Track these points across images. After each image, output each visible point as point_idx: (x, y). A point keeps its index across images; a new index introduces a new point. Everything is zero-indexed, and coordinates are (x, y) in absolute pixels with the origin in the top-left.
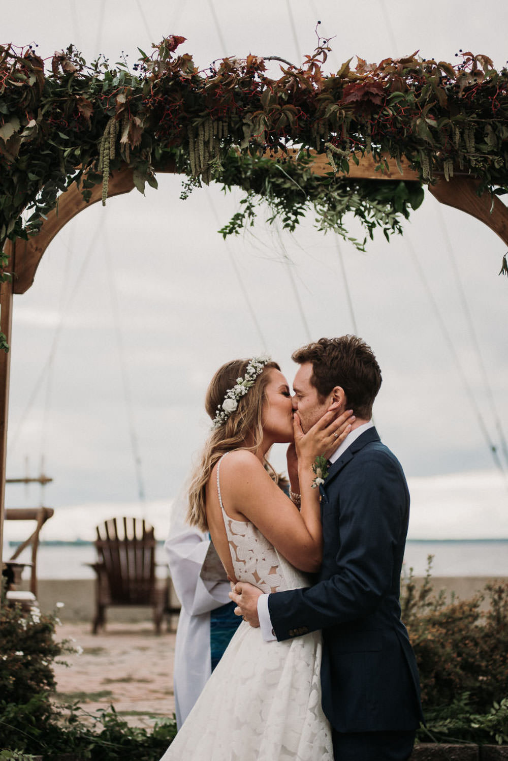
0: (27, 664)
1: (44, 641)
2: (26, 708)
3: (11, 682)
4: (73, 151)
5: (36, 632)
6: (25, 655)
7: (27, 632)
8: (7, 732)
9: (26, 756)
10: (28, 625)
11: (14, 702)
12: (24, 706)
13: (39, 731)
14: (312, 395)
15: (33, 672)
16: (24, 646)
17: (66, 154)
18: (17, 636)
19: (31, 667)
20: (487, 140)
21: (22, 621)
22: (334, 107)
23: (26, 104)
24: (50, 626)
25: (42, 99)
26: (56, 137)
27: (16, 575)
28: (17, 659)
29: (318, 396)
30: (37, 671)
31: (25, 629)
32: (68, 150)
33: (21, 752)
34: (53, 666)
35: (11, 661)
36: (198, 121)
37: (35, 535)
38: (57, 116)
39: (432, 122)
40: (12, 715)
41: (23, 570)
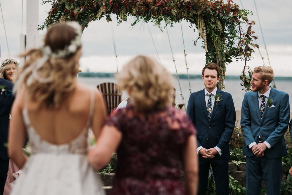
4: (92, 15)
17: (90, 15)
20: (190, 14)
22: (153, 7)
23: (81, 4)
25: (85, 2)
26: (88, 11)
32: (91, 14)
36: (122, 8)
38: (88, 6)
39: (176, 11)
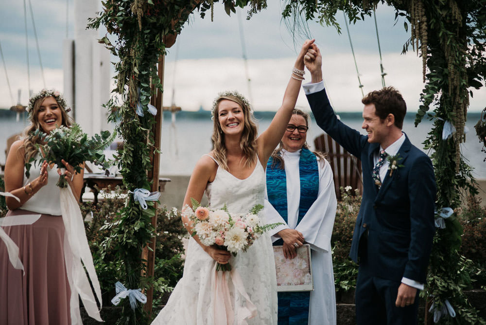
0: (169, 239)
1: (178, 226)
2: (170, 262)
3: (161, 247)
5: (175, 221)
6: (169, 233)
7: (170, 221)
8: (159, 275)
9: (169, 288)
10: (171, 217)
11: (163, 258)
12: (168, 261)
13: (177, 274)
14: (377, 120)
15: (173, 243)
16: (168, 229)
18: (164, 223)
19: (171, 240)
21: (167, 215)
28: (164, 236)
29: (380, 120)
30: (175, 242)
31: (169, 219)
33: (166, 286)
34: (184, 240)
35: (162, 236)
40: (162, 266)
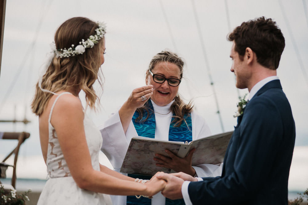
10: (8, 200)
21: (4, 197)
24: (22, 201)
27: (2, 172)
29: (240, 57)
31: (6, 202)
37: (17, 149)
41: (7, 168)
